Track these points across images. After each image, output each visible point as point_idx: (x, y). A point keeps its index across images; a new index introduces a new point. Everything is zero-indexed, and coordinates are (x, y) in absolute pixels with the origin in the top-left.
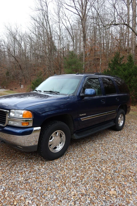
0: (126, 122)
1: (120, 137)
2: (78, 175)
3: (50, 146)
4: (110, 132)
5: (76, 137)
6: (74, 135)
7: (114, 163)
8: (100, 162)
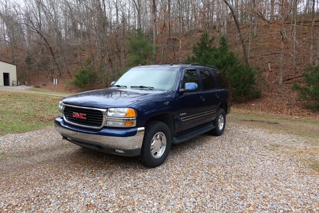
1: (223, 142)
3: (152, 150)
4: (209, 137)
5: (176, 141)
6: (174, 138)
7: (223, 167)
8: (208, 166)
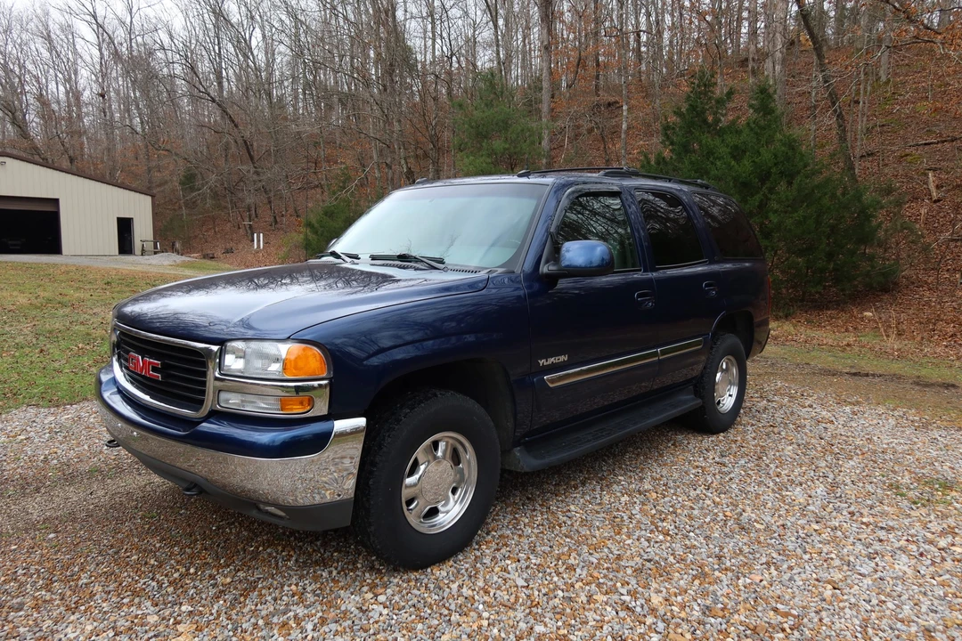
0: (750, 391)
1: (726, 460)
2: (539, 629)
3: (409, 502)
4: (680, 437)
5: (524, 460)
6: (517, 452)
7: (702, 576)
8: (638, 571)
